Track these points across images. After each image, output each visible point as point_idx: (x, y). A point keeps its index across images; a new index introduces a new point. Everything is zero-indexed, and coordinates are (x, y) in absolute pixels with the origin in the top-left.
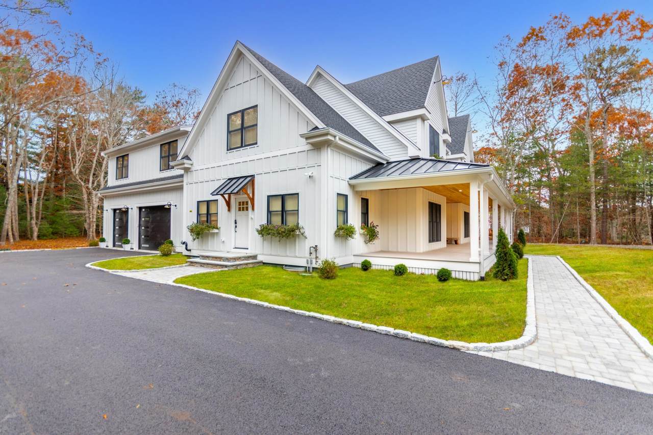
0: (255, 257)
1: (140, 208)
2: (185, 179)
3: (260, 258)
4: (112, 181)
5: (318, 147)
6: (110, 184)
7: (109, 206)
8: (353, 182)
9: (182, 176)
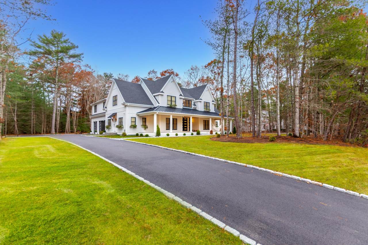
0: (117, 133)
1: (100, 121)
2: (106, 113)
3: (118, 134)
4: (93, 113)
5: (126, 106)
6: (93, 114)
7: (93, 121)
8: (138, 114)
9: (105, 112)
